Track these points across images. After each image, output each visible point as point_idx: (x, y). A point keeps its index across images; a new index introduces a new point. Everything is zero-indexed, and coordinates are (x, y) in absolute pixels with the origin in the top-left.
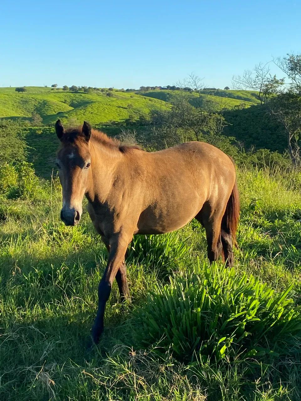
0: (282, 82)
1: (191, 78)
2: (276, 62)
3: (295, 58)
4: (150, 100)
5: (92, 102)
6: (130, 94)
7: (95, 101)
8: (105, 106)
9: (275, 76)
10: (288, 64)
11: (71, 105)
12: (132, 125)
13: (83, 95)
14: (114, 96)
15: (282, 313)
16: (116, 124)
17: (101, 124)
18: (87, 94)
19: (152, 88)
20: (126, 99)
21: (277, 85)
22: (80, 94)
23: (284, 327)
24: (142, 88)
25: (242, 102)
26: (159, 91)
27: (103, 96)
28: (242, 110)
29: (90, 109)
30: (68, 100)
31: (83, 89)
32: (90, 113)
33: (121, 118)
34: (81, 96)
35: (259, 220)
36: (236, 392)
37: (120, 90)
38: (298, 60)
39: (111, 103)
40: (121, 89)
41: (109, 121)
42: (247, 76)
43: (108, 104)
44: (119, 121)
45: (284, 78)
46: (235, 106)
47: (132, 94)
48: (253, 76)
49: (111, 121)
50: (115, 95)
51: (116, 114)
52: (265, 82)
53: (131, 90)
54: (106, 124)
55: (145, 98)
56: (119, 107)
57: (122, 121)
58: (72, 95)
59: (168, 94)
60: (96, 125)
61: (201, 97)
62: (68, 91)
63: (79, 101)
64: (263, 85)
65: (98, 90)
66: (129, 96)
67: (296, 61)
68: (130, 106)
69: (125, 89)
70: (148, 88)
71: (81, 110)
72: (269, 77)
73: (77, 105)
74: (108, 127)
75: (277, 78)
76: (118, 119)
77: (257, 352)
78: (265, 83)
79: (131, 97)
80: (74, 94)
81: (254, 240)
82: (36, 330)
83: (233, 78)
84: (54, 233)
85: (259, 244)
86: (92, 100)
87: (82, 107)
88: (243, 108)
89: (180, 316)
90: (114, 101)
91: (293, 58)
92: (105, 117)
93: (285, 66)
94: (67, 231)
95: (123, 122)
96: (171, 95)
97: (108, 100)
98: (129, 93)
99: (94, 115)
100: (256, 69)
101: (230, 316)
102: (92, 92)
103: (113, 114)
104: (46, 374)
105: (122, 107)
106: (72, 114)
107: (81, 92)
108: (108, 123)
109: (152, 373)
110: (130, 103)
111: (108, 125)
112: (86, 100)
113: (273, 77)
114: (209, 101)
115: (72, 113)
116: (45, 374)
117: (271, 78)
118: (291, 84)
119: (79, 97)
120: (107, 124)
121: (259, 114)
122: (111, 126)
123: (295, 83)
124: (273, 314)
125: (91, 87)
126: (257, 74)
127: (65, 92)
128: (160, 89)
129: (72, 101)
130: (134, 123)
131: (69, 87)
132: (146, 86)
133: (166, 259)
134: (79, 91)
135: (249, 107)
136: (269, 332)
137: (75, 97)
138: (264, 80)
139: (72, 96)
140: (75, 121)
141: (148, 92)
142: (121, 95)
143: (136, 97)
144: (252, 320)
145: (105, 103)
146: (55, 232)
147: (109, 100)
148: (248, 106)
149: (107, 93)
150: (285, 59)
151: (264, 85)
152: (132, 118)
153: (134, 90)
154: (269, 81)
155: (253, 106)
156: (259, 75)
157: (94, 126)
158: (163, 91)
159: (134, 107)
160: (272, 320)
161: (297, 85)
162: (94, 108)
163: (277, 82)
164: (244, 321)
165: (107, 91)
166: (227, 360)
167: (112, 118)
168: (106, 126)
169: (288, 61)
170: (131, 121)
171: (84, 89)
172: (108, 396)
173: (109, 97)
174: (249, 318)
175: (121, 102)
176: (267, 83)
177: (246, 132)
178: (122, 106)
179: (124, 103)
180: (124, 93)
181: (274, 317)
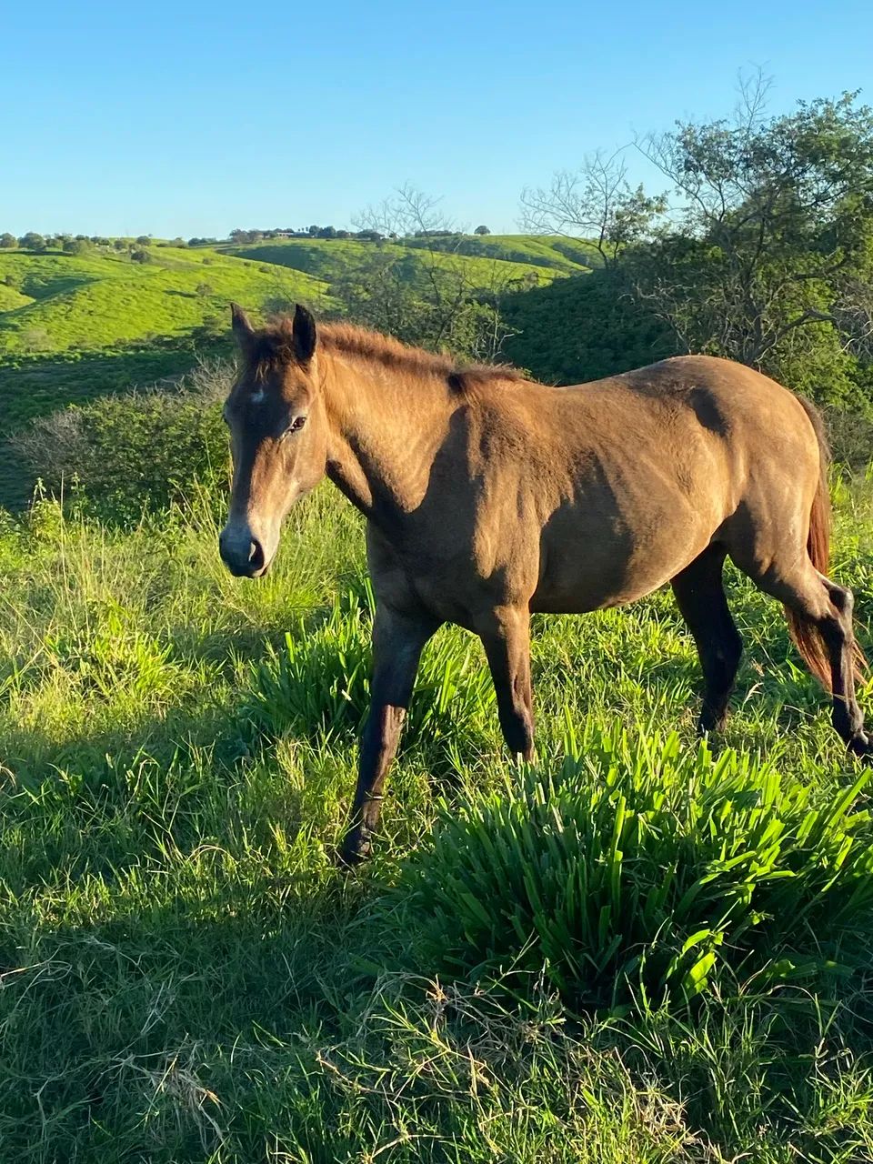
0: (660, 205)
1: (403, 198)
2: (645, 147)
3: (698, 133)
4: (262, 270)
5: (91, 280)
6: (203, 255)
7: (99, 275)
8: (130, 291)
9: (640, 189)
10: (678, 152)
11: (25, 292)
12: (212, 344)
13: (61, 259)
14: (154, 260)
15: (847, 850)
16: (167, 343)
17: (120, 342)
18: (74, 255)
19: (265, 234)
20: (192, 269)
21: (647, 214)
22: (54, 257)
23: (857, 892)
24: (237, 235)
25: (528, 268)
26: (289, 242)
27: (123, 259)
28: (529, 294)
29: (84, 301)
30: (16, 277)
31: (60, 244)
32: (86, 311)
33: (180, 325)
34: (56, 262)
35: (661, 598)
36: (757, 1086)
37: (171, 242)
38: (706, 141)
39: (148, 283)
40: (173, 238)
41: (145, 336)
42: (563, 190)
43: (138, 283)
44: (175, 334)
45: (666, 193)
46: (510, 281)
47: (208, 252)
48: (580, 190)
49: (149, 335)
50: (157, 258)
51: (163, 314)
52: (614, 204)
53: (203, 241)
54: (135, 344)
55: (246, 264)
56: (173, 293)
57: (183, 333)
58: (28, 260)
59: (314, 250)
60: (107, 347)
61: (410, 257)
62: (15, 249)
63: (51, 278)
64: (609, 216)
65: (105, 243)
66: (201, 259)
67: (700, 143)
68: (203, 290)
69: (186, 240)
70: (253, 235)
71: (57, 305)
72: (625, 192)
73: (46, 291)
74: (142, 351)
75: (648, 195)
76: (169, 329)
77: (794, 967)
78: (615, 209)
79: (206, 262)
80: (33, 257)
81: (671, 654)
82: (106, 948)
83: (523, 196)
84: (83, 665)
85: (687, 665)
86: (89, 275)
87: (61, 295)
88: (532, 285)
89: (554, 877)
90: (154, 275)
91: (691, 135)
92: (131, 323)
93: (669, 158)
94: (121, 657)
95: (187, 337)
96: (323, 256)
97: (136, 274)
98: (198, 251)
99: (97, 320)
100: (589, 169)
101: (708, 868)
102: (88, 252)
103: (154, 314)
104: (183, 1073)
105: (181, 294)
106: (32, 318)
107: (56, 250)
108: (141, 341)
109: (503, 1049)
110: (203, 280)
111: (143, 348)
112: (71, 273)
113: (634, 189)
114: (434, 269)
115: (30, 315)
116: (181, 1075)
117: (627, 194)
118: (687, 209)
119: (48, 267)
120: (140, 344)
121: (577, 302)
122: (151, 349)
123: (700, 205)
124: (823, 855)
125: (85, 235)
126: (588, 183)
127: (5, 253)
128: (290, 236)
129: (31, 279)
130: (220, 340)
131: (17, 238)
132: (247, 231)
133: (444, 720)
134: (48, 249)
135: (548, 282)
136: (816, 908)
137: (36, 266)
138: (612, 200)
139: (28, 262)
140: (44, 338)
141: (254, 246)
142: (175, 258)
143: (222, 262)
144: (769, 877)
145: (130, 282)
146: (85, 660)
147: (140, 274)
148: (545, 278)
149: (133, 252)
150: (668, 135)
151: (611, 213)
152: (212, 323)
153: (213, 242)
154: (624, 204)
155: (558, 282)
156: (596, 184)
157: (101, 351)
158: (298, 241)
159: (217, 291)
160: (821, 874)
161: (705, 211)
162: (96, 298)
163: (647, 206)
164: (749, 880)
165: (131, 246)
166: (715, 995)
167: (152, 327)
168: (137, 349)
169: (678, 144)
170: (209, 333)
171: (65, 242)
172: (395, 1124)
173: (139, 265)
174: (761, 871)
175: (176, 278)
176: (621, 209)
177: (545, 354)
178: (179, 290)
179: (184, 280)
180: (182, 250)
181: (825, 863)
